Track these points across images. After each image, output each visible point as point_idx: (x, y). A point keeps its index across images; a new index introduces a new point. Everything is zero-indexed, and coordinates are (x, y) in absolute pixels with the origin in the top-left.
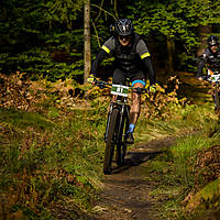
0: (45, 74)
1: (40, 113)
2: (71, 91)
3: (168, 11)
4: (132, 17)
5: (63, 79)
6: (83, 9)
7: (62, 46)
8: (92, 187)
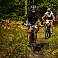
0: (15, 19)
1: (14, 30)
2: (22, 24)
3: (48, 2)
4: (38, 3)
5: (20, 21)
6: (25, 2)
7: (20, 12)
8: (27, 50)
